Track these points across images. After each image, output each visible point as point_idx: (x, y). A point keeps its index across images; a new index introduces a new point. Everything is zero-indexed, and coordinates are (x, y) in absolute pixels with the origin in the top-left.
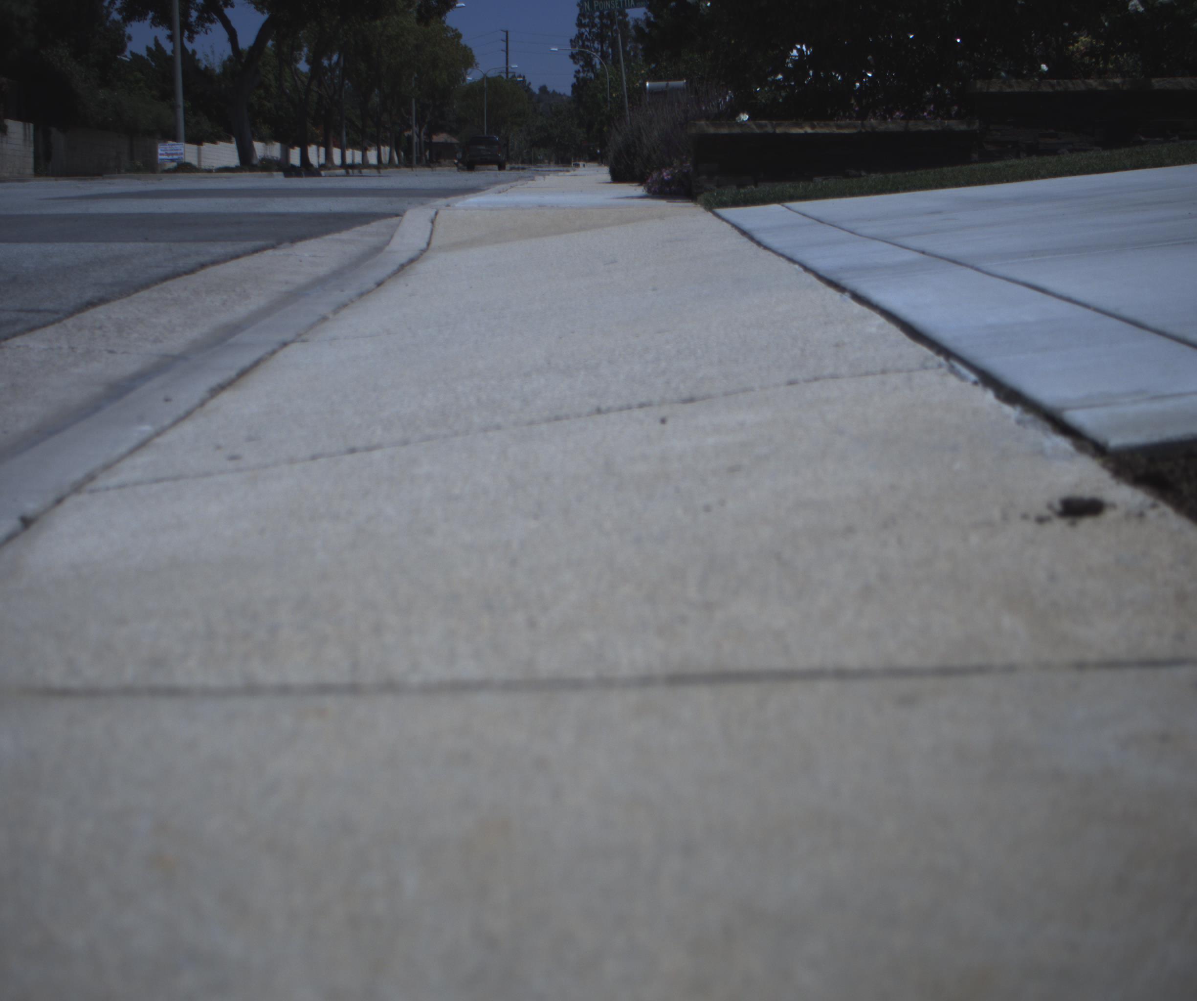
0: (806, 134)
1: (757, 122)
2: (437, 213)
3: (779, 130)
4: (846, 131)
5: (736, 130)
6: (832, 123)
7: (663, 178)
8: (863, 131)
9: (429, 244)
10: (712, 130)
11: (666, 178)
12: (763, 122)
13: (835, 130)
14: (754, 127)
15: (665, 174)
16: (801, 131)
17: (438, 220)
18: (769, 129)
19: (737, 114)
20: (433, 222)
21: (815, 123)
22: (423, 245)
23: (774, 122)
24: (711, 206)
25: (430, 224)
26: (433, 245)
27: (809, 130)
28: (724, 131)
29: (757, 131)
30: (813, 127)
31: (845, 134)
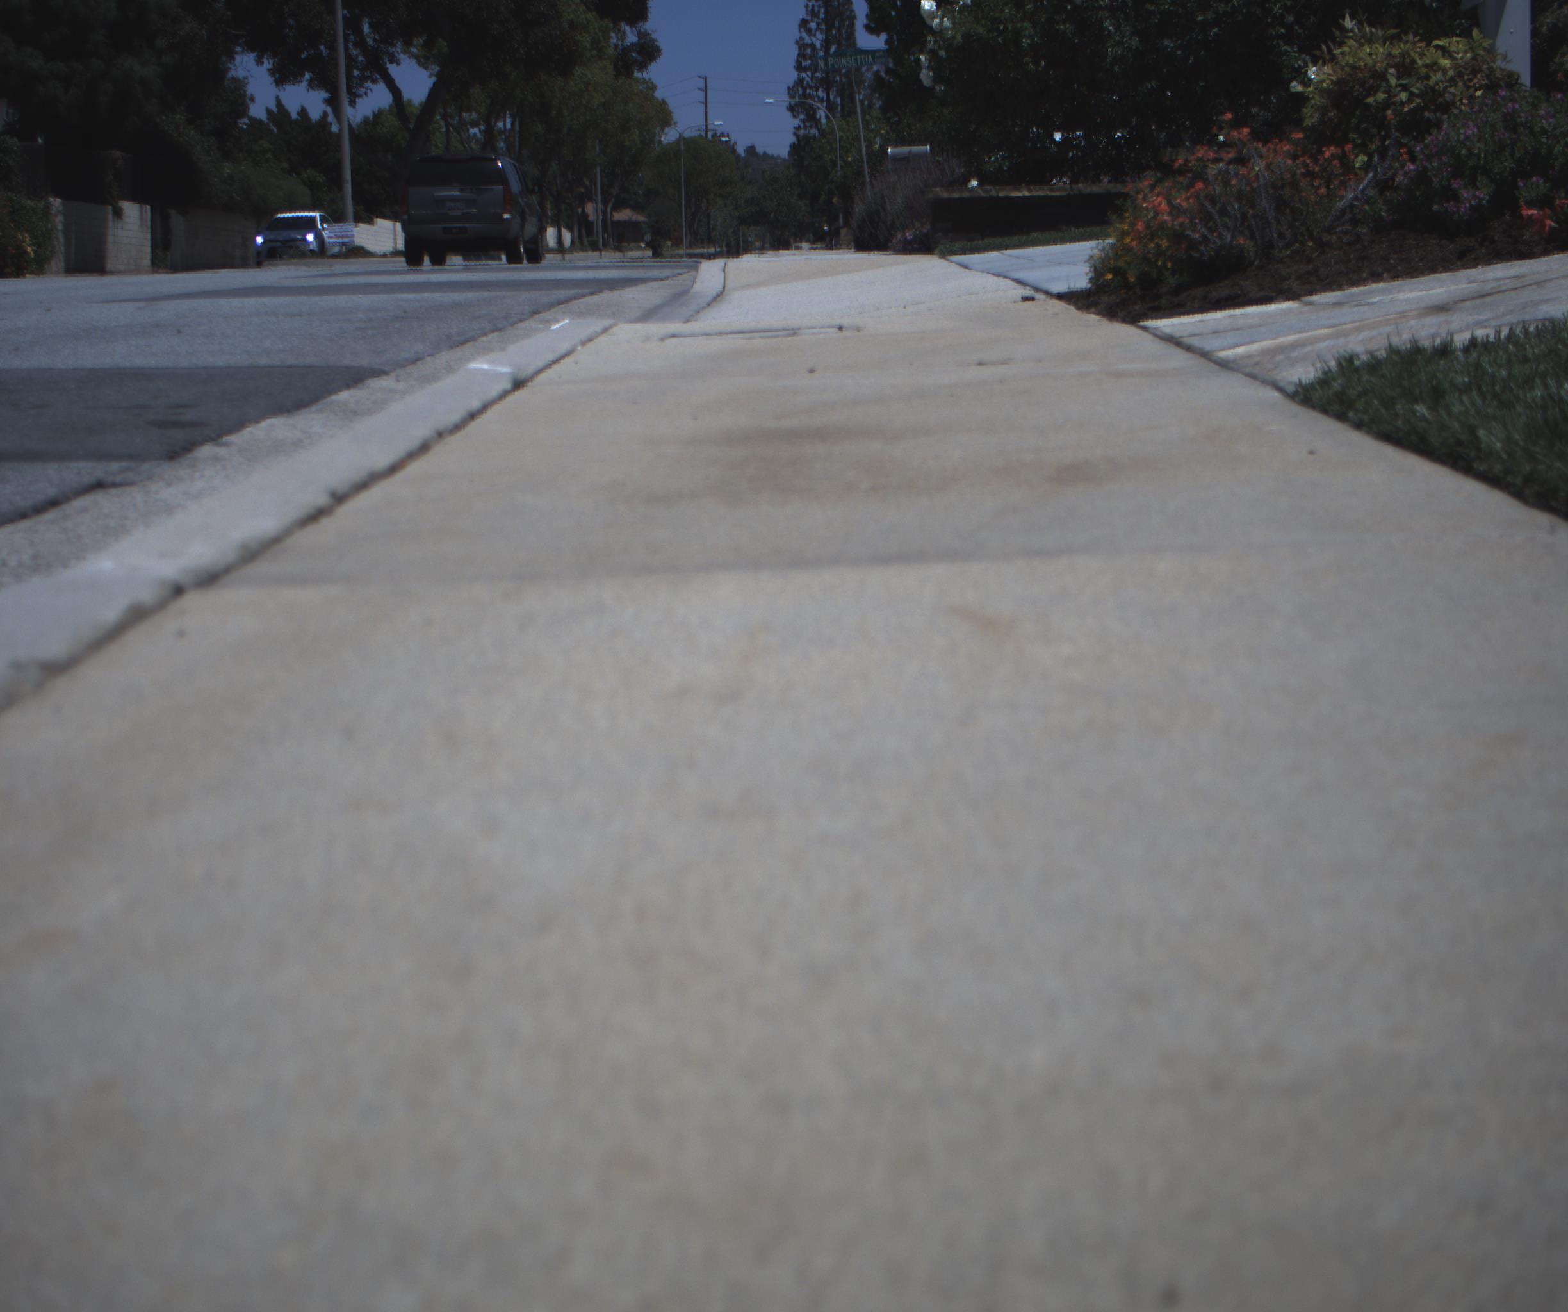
0: (1024, 197)
1: (983, 188)
2: (725, 265)
3: (1002, 194)
4: (1058, 194)
5: (966, 195)
6: (1045, 188)
7: (906, 239)
8: (1072, 193)
9: (724, 287)
10: (945, 195)
11: (909, 238)
12: (988, 188)
13: (1048, 193)
14: (981, 192)
15: (907, 234)
16: (1020, 194)
17: (728, 270)
18: (993, 193)
19: (968, 181)
20: (724, 271)
21: (1032, 188)
22: (721, 287)
23: (997, 188)
24: (943, 255)
25: (722, 273)
26: (727, 288)
27: (1027, 194)
28: (956, 195)
29: (984, 195)
30: (1030, 191)
31: (1056, 197)
